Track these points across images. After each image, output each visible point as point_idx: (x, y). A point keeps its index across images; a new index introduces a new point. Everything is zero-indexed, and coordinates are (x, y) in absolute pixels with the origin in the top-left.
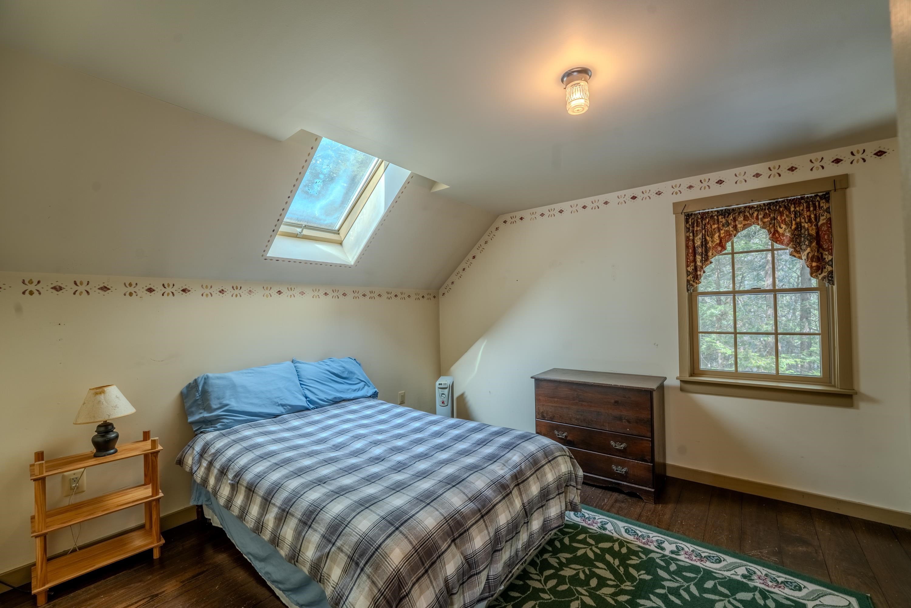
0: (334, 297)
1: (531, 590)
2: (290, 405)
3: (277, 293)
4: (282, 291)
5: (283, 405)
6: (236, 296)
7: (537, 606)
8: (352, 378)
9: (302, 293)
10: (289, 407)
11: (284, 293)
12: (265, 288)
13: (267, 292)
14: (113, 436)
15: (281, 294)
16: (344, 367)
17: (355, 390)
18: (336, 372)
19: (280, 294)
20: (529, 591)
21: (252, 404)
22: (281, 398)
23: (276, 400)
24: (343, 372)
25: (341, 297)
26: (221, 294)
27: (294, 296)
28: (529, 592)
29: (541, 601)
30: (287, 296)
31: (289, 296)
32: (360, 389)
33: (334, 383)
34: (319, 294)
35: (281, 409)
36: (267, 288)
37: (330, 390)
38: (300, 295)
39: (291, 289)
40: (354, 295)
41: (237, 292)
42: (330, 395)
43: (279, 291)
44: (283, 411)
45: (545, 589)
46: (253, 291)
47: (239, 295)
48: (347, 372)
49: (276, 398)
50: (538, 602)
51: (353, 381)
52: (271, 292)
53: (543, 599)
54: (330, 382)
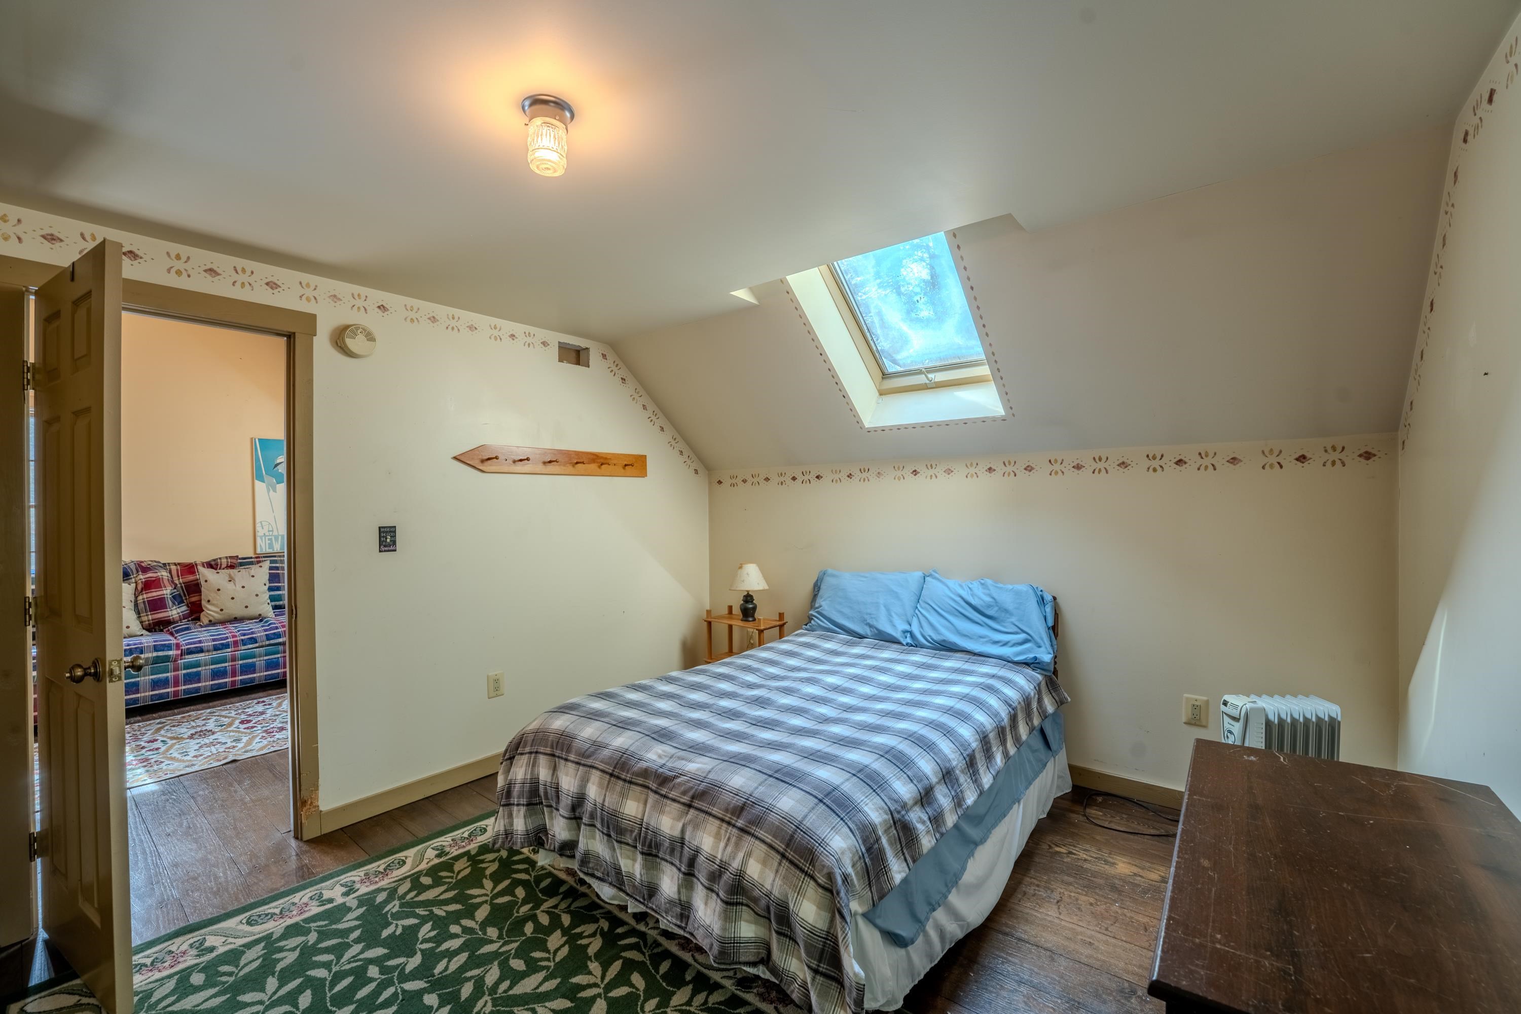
0: (1006, 475)
1: (669, 988)
2: (877, 629)
3: (912, 473)
4: (918, 470)
5: (871, 626)
6: (864, 480)
7: (634, 990)
8: (1003, 621)
9: (949, 471)
10: (876, 632)
11: (921, 472)
12: (896, 468)
13: (899, 473)
14: (751, 606)
15: (918, 475)
16: (993, 598)
17: (996, 642)
18: (973, 602)
19: (915, 475)
20: (668, 985)
21: (840, 612)
22: (873, 616)
23: (866, 617)
24: (989, 606)
25: (1022, 474)
26: (849, 479)
27: (936, 477)
28: (664, 984)
29: (642, 998)
30: (926, 477)
31: (929, 477)
32: (1010, 644)
33: (964, 619)
34: (976, 470)
35: (867, 631)
36: (899, 468)
37: (944, 627)
38: (946, 475)
39: (931, 466)
40: (1050, 468)
41: (865, 475)
42: (938, 632)
43: (915, 471)
44: (869, 633)
45: (667, 1008)
46: (882, 472)
47: (866, 479)
48: (996, 608)
49: (867, 614)
50: (641, 994)
51: (1004, 627)
52: (903, 473)
53: (645, 1001)
54: (956, 616)
